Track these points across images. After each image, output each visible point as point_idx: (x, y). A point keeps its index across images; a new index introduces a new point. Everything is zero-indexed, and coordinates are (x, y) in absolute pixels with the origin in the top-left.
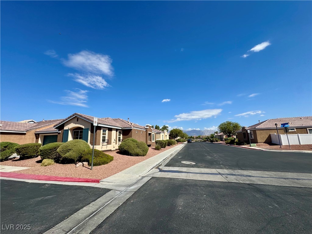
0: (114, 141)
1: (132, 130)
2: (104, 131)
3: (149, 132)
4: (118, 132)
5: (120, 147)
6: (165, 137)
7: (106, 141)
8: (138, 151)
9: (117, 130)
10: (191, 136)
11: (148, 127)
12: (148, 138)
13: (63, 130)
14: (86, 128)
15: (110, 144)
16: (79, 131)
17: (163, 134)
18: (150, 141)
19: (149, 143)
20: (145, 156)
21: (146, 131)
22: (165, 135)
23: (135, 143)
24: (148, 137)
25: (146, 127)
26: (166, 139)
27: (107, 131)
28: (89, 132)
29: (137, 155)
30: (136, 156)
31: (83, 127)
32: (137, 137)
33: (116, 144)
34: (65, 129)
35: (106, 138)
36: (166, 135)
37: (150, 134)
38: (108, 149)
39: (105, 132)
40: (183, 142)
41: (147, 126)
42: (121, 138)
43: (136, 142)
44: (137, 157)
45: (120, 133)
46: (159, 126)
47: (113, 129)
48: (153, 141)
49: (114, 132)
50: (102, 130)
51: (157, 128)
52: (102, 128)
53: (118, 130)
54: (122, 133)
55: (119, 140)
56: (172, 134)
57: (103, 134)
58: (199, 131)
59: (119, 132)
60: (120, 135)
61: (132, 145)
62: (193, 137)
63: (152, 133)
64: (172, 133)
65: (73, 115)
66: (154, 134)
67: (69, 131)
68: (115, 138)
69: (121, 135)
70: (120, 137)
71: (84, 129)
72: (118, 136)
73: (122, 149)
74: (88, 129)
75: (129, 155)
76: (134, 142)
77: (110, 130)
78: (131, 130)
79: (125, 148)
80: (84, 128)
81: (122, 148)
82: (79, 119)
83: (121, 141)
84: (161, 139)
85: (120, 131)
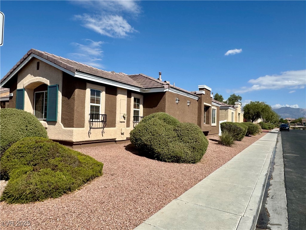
0: (123, 120)
1: (167, 95)
2: (95, 93)
3: (205, 104)
4: (132, 98)
5: (132, 134)
6: (236, 117)
7: (101, 118)
8: (178, 147)
9: (129, 93)
10: (282, 119)
11: (204, 92)
12: (203, 117)
13: (15, 91)
14: (53, 85)
15: (113, 125)
16: (44, 92)
17: (232, 111)
18: (208, 123)
19: (205, 127)
20: (199, 164)
21: (200, 101)
22: (236, 113)
23: (170, 127)
24: (204, 114)
25: (198, 92)
26: (239, 120)
27: (103, 94)
28: (60, 94)
29: (177, 159)
30: (172, 162)
31: (47, 82)
32: (178, 113)
33: (128, 126)
34: (18, 88)
35: (102, 111)
36: (239, 114)
37: (207, 108)
38: (105, 137)
39: (98, 95)
40: (270, 128)
41: (201, 89)
42: (141, 114)
43: (174, 123)
44: (176, 165)
45: (138, 102)
46: (222, 96)
47: (118, 91)
48: (213, 125)
49: (121, 99)
50: (88, 91)
51: (218, 98)
52: (88, 85)
53: (132, 94)
54: (141, 100)
55: (136, 118)
56: (249, 113)
57: (92, 101)
58: (298, 109)
59: (135, 99)
60: (138, 106)
61: (163, 130)
62: (286, 120)
63: (213, 107)
64: (249, 111)
65: (29, 55)
66: (216, 108)
67: (26, 93)
68: (126, 113)
69: (141, 106)
70: (138, 112)
71: (50, 87)
72: (132, 109)
73: (136, 140)
74: (55, 86)
75: (153, 158)
76: (169, 123)
77: (112, 91)
78: (164, 93)
79: (143, 139)
80: (49, 84)
81: (138, 137)
82: (40, 65)
83: (140, 119)
84: (230, 120)
85: (138, 96)
